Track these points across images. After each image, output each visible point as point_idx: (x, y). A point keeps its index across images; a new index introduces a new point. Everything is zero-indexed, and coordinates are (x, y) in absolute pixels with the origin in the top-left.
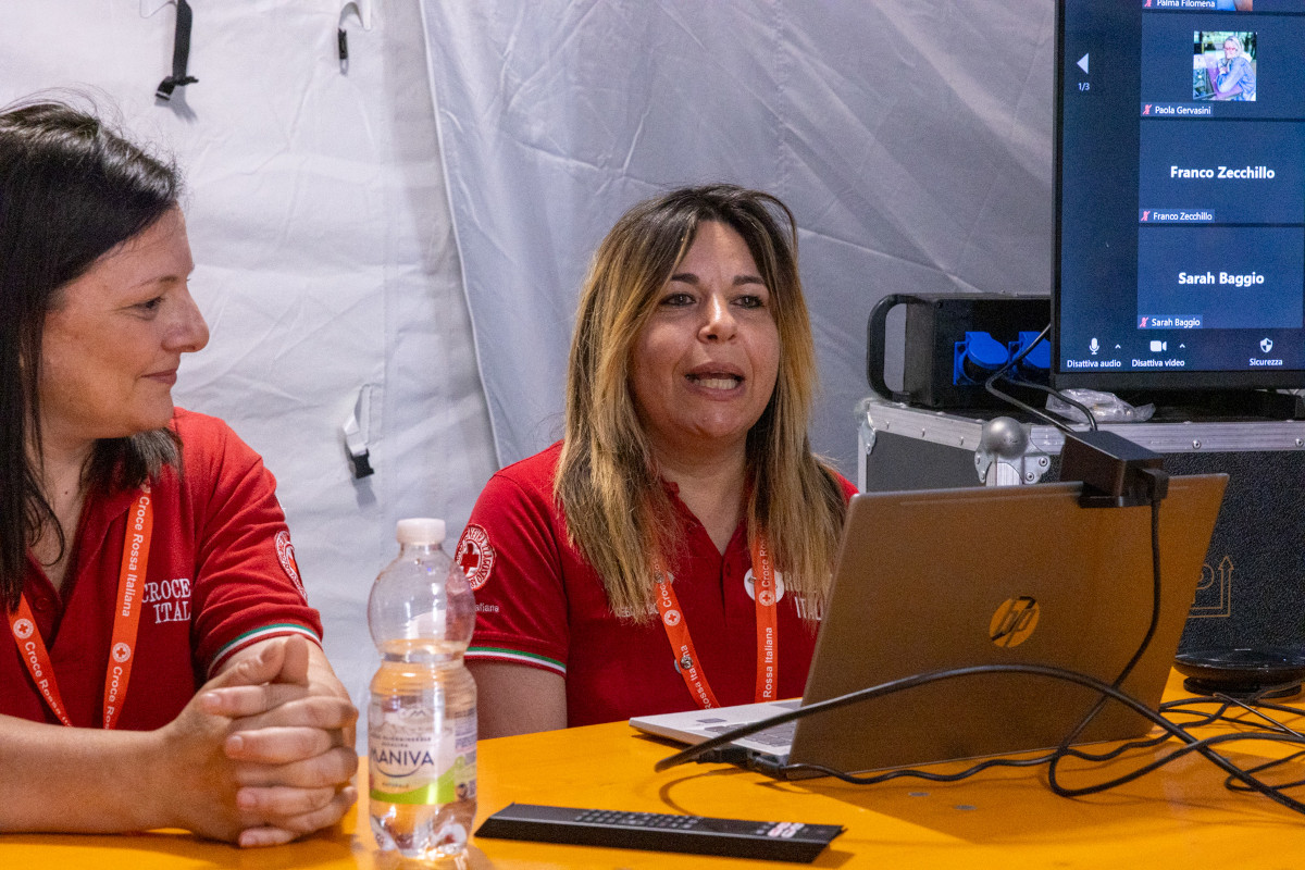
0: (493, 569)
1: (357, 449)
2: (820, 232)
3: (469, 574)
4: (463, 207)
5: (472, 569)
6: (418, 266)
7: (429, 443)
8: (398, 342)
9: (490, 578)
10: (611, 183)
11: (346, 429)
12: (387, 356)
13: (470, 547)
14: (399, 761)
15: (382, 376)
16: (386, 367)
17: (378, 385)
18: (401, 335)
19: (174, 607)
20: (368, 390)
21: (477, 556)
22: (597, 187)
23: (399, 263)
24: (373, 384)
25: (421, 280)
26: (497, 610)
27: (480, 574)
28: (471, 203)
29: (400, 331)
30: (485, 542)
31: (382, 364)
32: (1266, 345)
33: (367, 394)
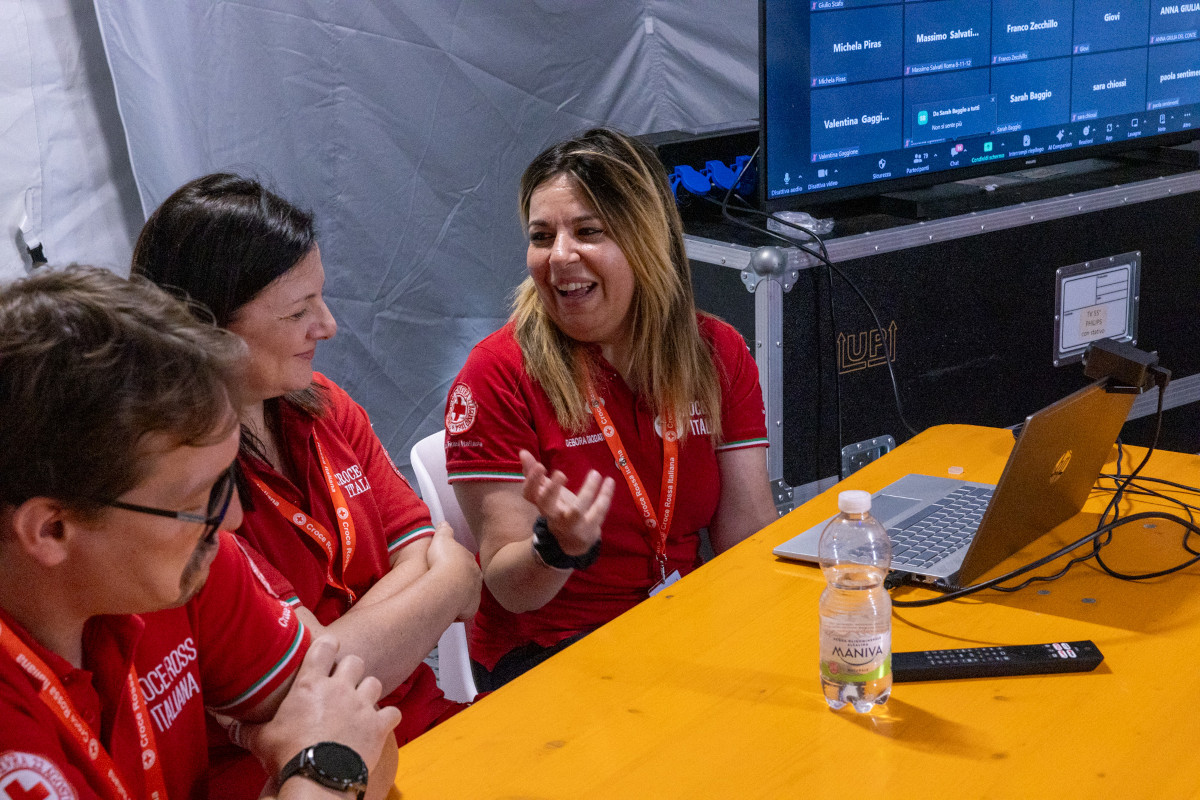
0: (476, 417)
1: (32, 244)
2: (362, 29)
3: (459, 420)
4: (114, 39)
5: (461, 416)
6: (60, 83)
7: (77, 230)
8: (49, 150)
9: (475, 423)
10: (214, 9)
11: (22, 227)
12: (42, 163)
13: (459, 399)
14: (862, 655)
15: (40, 180)
16: (42, 172)
17: (37, 187)
18: (51, 143)
19: (355, 486)
20: (31, 192)
21: (464, 407)
22: (204, 12)
23: (43, 83)
24: (34, 187)
25: (63, 96)
26: (481, 445)
27: (467, 420)
28: (122, 37)
29: (50, 140)
30: (470, 397)
31: (40, 170)
32: (882, 163)
33: (30, 197)
